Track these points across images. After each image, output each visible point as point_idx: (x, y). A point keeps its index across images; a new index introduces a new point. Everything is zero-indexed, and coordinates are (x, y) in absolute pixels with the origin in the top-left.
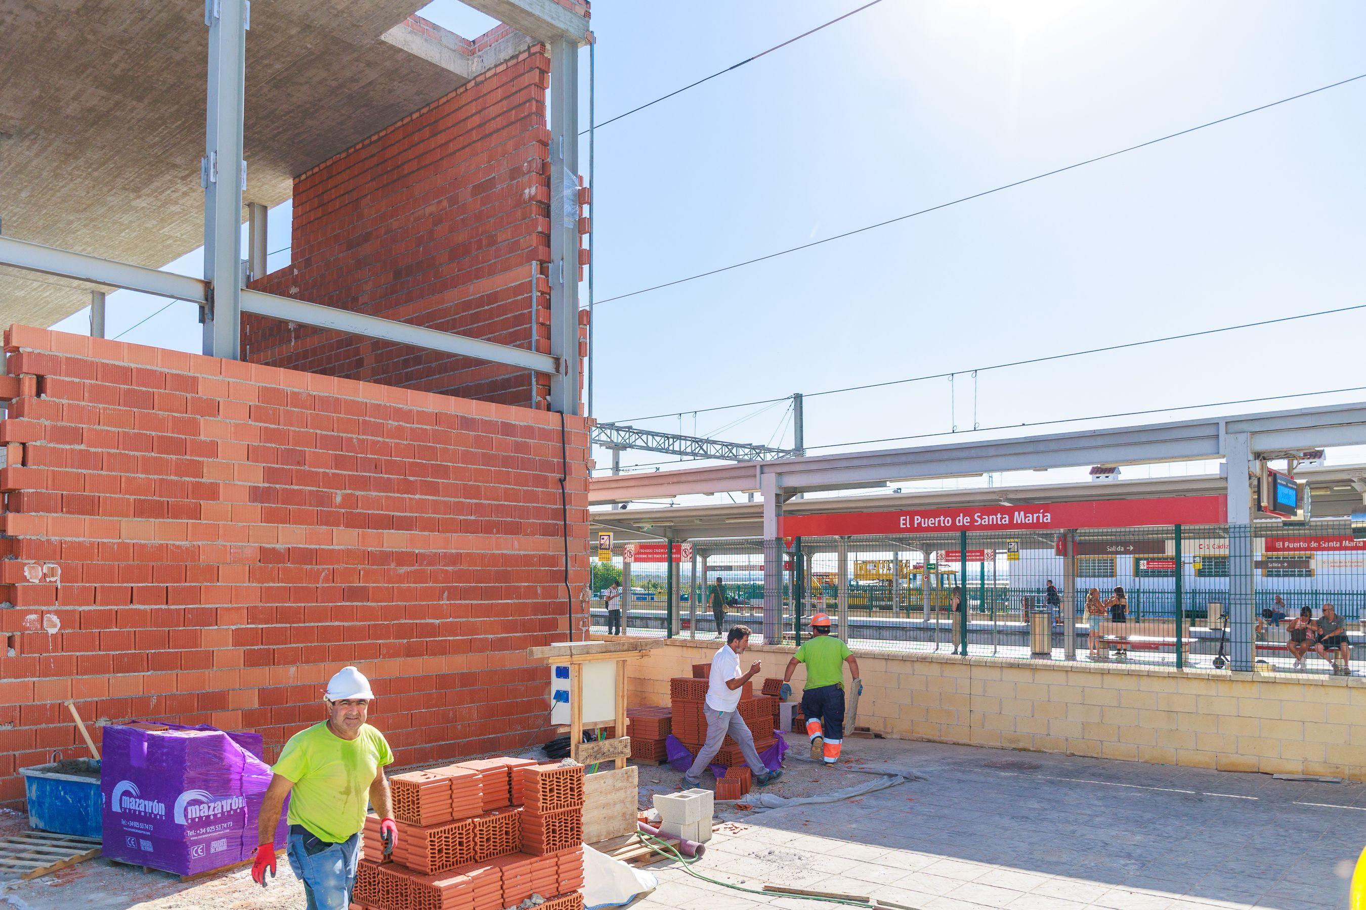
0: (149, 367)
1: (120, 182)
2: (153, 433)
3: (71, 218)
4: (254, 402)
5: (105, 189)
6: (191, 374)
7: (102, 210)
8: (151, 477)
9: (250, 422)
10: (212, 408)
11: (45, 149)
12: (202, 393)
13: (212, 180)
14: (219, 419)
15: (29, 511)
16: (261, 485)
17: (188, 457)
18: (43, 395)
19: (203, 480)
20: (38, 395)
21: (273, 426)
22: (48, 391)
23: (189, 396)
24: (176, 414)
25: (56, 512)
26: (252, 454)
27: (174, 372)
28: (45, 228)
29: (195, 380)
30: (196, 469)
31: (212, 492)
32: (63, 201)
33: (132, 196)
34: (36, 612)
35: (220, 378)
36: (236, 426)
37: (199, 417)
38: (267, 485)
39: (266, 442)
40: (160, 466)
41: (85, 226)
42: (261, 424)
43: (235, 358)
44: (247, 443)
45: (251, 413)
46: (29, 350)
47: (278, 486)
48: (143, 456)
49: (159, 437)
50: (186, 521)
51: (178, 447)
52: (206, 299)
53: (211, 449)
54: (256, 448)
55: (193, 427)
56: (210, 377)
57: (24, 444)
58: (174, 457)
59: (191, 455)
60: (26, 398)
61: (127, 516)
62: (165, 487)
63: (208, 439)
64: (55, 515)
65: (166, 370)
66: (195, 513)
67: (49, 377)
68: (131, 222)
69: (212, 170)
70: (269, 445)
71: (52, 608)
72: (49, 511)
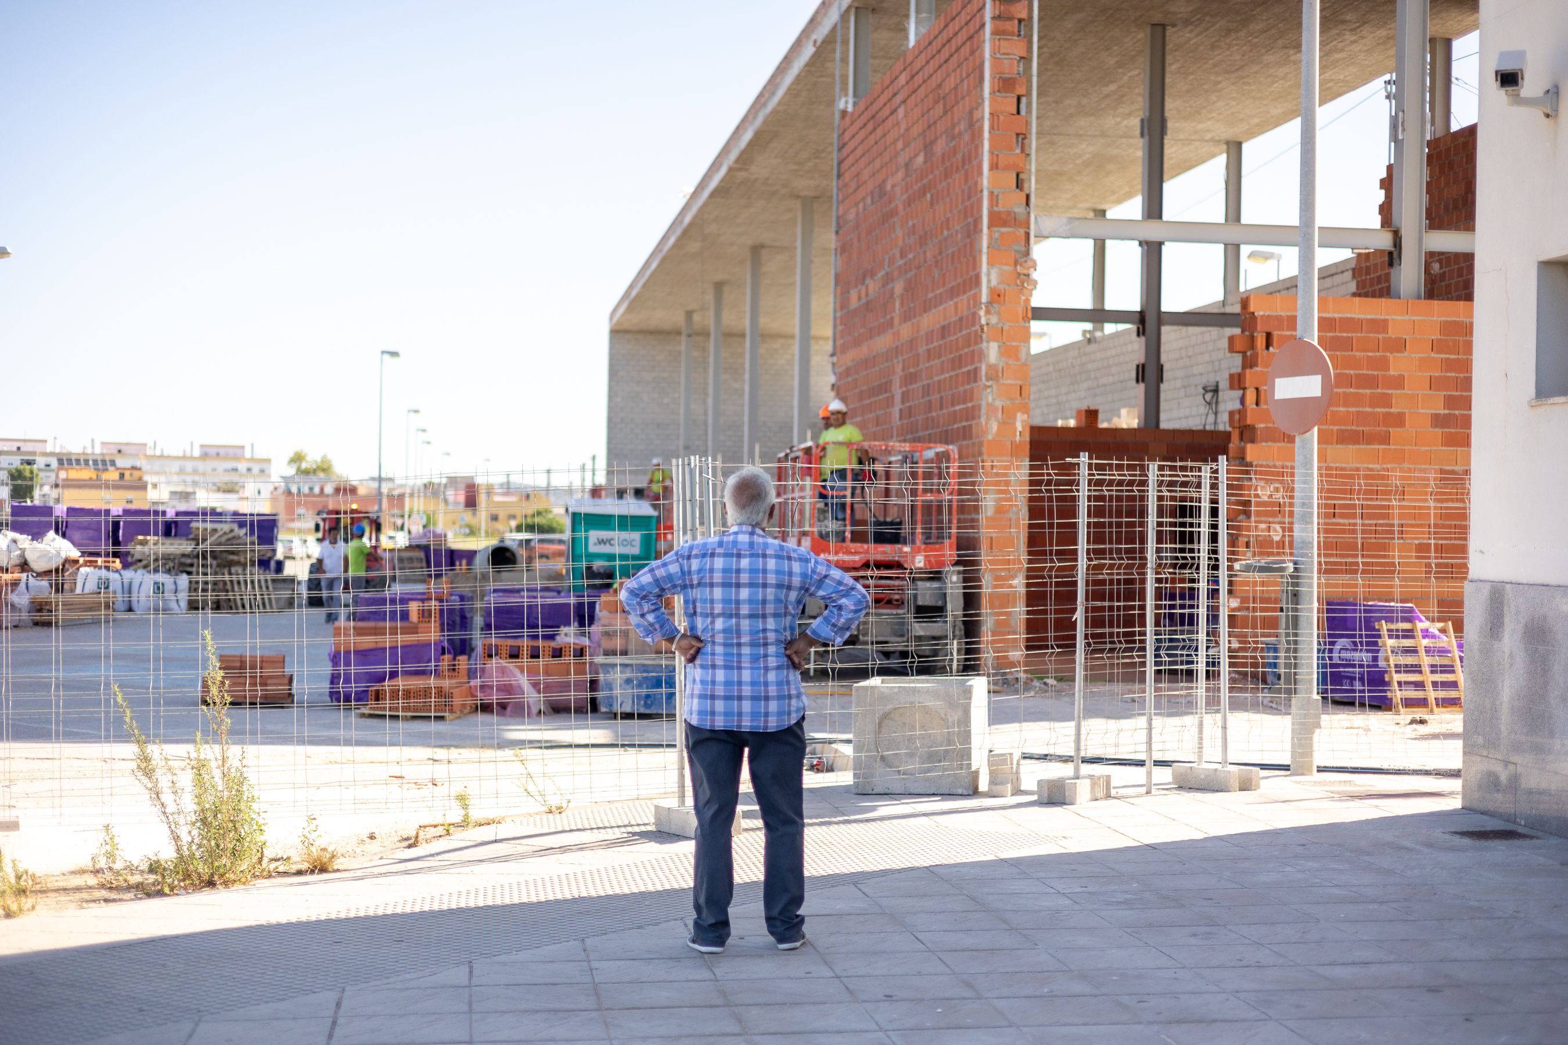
0: (1349, 315)
1: (1280, 42)
2: (1352, 372)
3: (1220, 79)
4: (1436, 336)
5: (1263, 51)
6: (1382, 317)
7: (1255, 68)
8: (1351, 409)
9: (1433, 355)
10: (1400, 345)
11: (1206, 30)
12: (1392, 333)
13: (1400, 137)
14: (1406, 354)
15: (1261, 441)
16: (1442, 412)
17: (1379, 391)
18: (1271, 349)
19: (1392, 410)
20: (1267, 348)
21: (1452, 357)
22: (1275, 344)
23: (1381, 336)
24: (1370, 354)
25: (1279, 441)
26: (1434, 384)
27: (1369, 317)
28: (1188, 91)
29: (1385, 321)
30: (1385, 401)
31: (1399, 420)
32: (1215, 65)
33: (1292, 52)
34: (1265, 522)
35: (1407, 317)
36: (1420, 359)
37: (1388, 354)
38: (1447, 412)
39: (1446, 371)
40: (1357, 400)
41: (1233, 84)
42: (1442, 356)
43: (1419, 298)
44: (1429, 374)
45: (1434, 346)
46: (1261, 313)
47: (1457, 412)
48: (1344, 393)
49: (1356, 375)
50: (1377, 447)
51: (1370, 382)
52: (1395, 246)
53: (1398, 382)
54: (1438, 378)
55: (1384, 364)
56: (1398, 318)
57: (1257, 389)
58: (1368, 391)
59: (1382, 388)
60: (1260, 351)
61: (1332, 444)
62: (1361, 418)
63: (1396, 374)
64: (1279, 444)
65: (1362, 316)
66: (1385, 439)
67: (1275, 333)
68: (1287, 74)
69: (1400, 129)
70: (1449, 374)
71: (1276, 520)
72: (1274, 441)
